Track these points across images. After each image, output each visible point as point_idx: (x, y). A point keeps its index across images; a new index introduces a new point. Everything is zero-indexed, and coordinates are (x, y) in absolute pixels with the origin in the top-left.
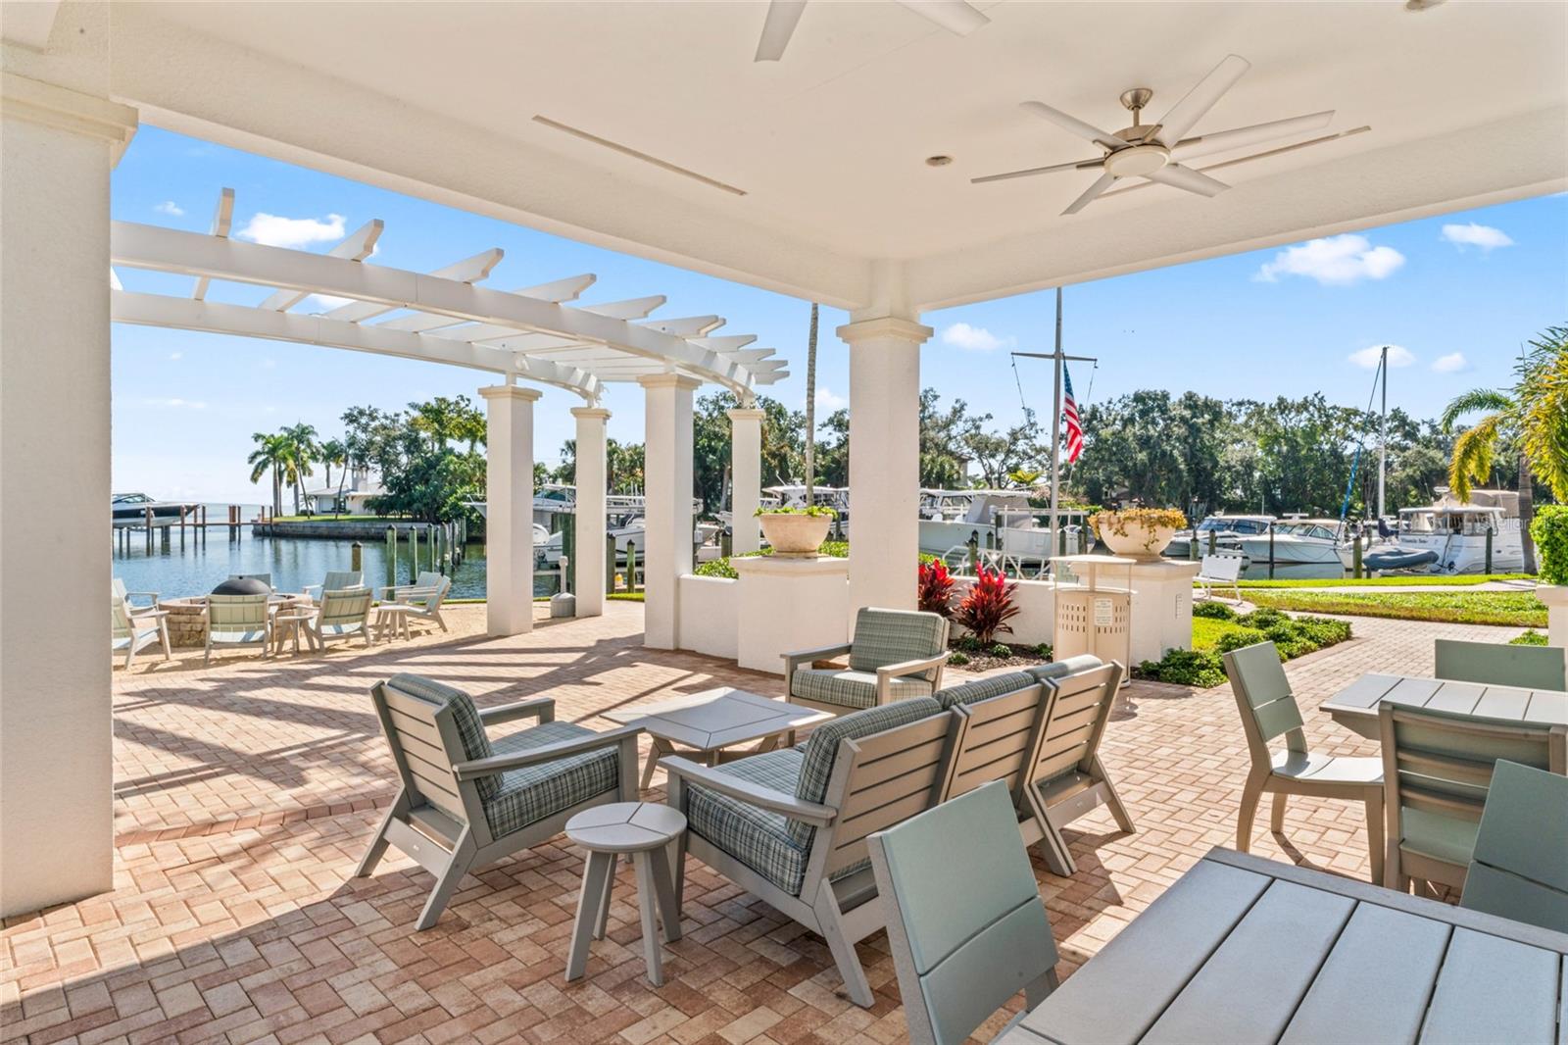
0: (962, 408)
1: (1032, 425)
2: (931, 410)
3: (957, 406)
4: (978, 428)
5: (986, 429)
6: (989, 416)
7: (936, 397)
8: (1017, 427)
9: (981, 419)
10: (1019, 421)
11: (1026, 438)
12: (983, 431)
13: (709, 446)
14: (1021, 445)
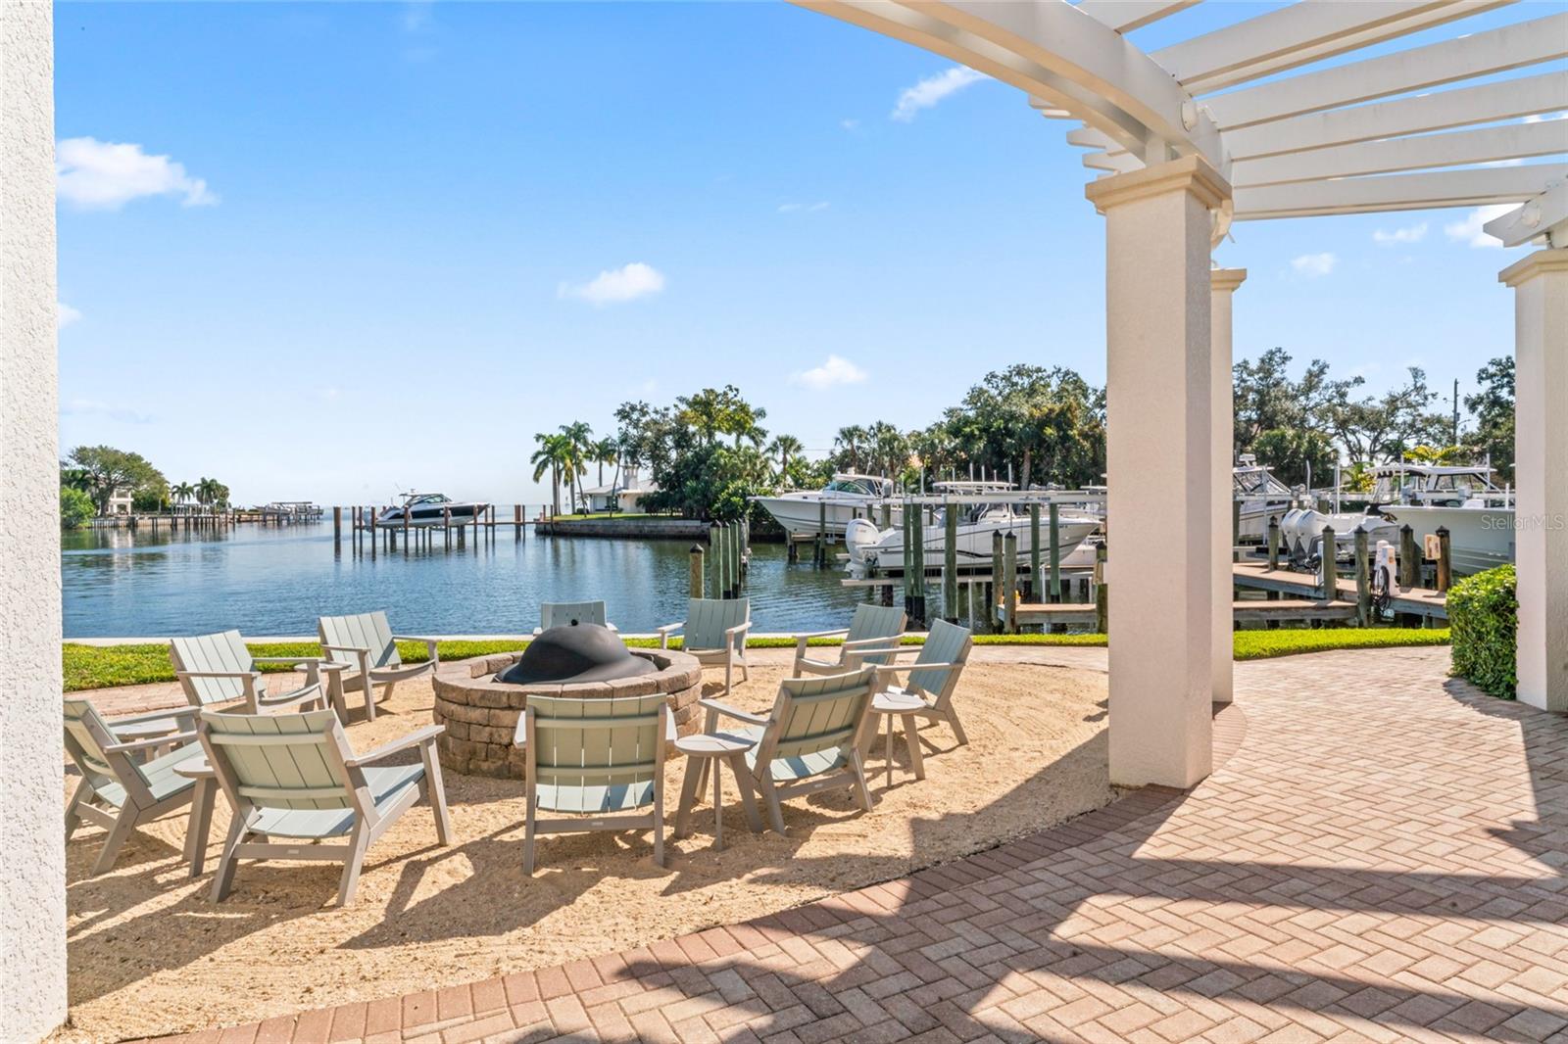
0: (1322, 371)
1: (1419, 389)
2: (1277, 375)
3: (1315, 369)
4: (1343, 395)
5: (1355, 396)
6: (1359, 380)
7: (1285, 359)
8: (1398, 390)
9: (1347, 384)
10: (1402, 383)
11: (1409, 405)
12: (1350, 400)
13: (1006, 428)
14: (1402, 416)
